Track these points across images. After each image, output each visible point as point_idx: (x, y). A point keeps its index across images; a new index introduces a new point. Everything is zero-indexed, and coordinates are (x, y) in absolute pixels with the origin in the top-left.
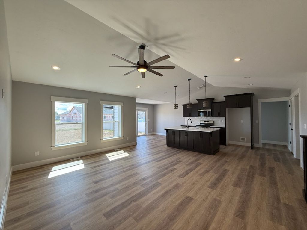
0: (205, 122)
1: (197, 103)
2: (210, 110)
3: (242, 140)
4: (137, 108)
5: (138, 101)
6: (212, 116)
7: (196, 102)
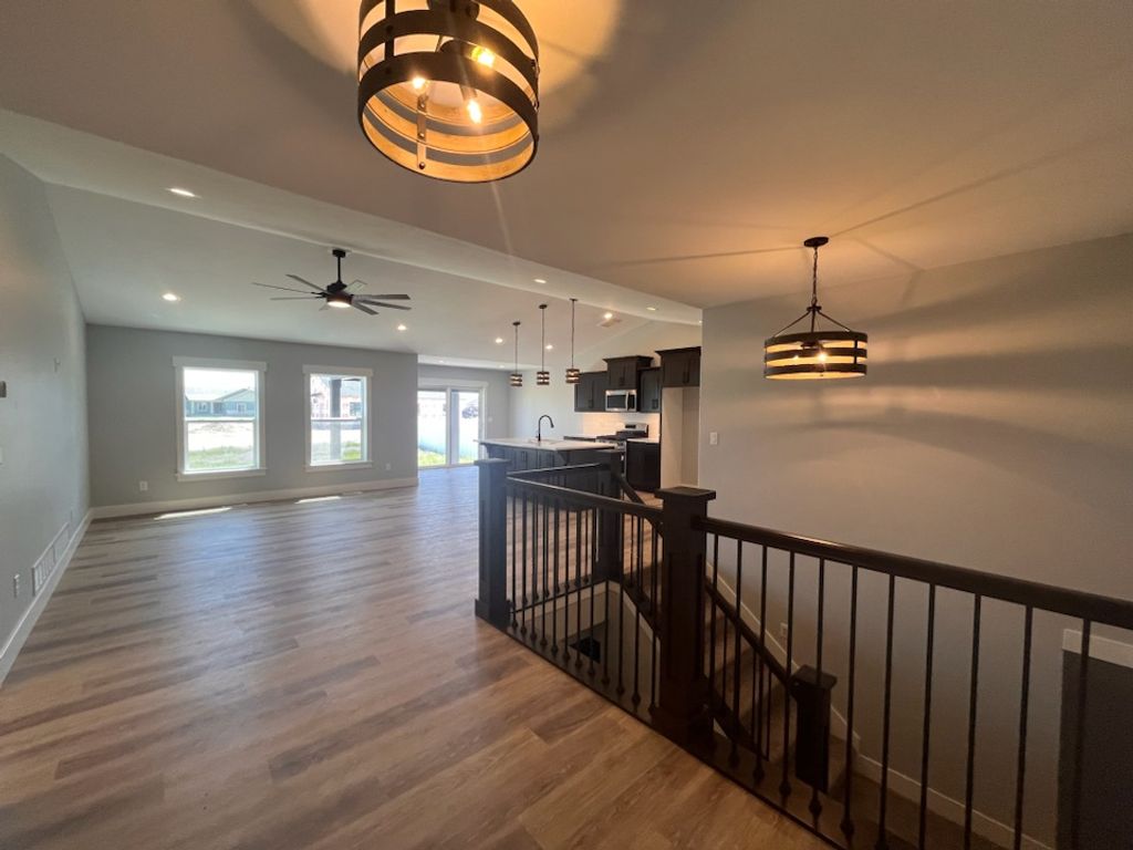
0: (627, 427)
1: (606, 369)
2: (634, 392)
4: (421, 382)
5: (422, 359)
6: (638, 410)
7: (604, 367)
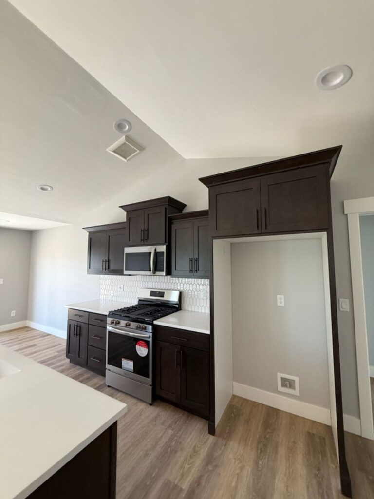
2: (162, 248)
3: (284, 385)
6: (169, 273)
